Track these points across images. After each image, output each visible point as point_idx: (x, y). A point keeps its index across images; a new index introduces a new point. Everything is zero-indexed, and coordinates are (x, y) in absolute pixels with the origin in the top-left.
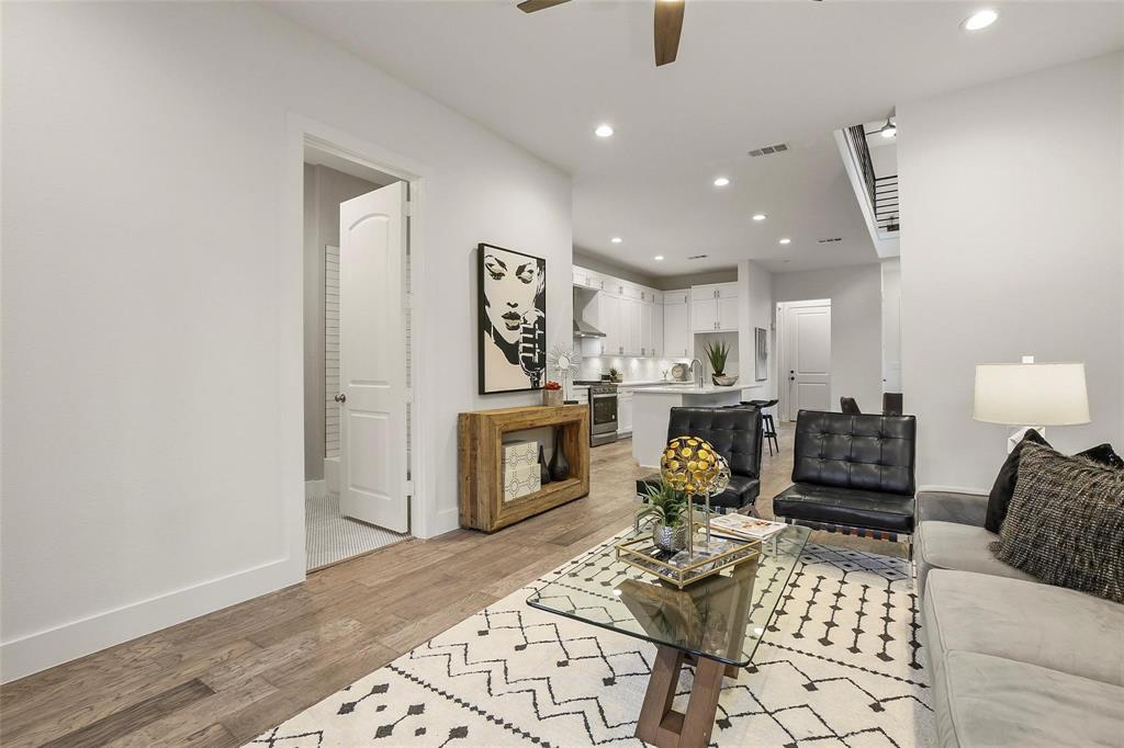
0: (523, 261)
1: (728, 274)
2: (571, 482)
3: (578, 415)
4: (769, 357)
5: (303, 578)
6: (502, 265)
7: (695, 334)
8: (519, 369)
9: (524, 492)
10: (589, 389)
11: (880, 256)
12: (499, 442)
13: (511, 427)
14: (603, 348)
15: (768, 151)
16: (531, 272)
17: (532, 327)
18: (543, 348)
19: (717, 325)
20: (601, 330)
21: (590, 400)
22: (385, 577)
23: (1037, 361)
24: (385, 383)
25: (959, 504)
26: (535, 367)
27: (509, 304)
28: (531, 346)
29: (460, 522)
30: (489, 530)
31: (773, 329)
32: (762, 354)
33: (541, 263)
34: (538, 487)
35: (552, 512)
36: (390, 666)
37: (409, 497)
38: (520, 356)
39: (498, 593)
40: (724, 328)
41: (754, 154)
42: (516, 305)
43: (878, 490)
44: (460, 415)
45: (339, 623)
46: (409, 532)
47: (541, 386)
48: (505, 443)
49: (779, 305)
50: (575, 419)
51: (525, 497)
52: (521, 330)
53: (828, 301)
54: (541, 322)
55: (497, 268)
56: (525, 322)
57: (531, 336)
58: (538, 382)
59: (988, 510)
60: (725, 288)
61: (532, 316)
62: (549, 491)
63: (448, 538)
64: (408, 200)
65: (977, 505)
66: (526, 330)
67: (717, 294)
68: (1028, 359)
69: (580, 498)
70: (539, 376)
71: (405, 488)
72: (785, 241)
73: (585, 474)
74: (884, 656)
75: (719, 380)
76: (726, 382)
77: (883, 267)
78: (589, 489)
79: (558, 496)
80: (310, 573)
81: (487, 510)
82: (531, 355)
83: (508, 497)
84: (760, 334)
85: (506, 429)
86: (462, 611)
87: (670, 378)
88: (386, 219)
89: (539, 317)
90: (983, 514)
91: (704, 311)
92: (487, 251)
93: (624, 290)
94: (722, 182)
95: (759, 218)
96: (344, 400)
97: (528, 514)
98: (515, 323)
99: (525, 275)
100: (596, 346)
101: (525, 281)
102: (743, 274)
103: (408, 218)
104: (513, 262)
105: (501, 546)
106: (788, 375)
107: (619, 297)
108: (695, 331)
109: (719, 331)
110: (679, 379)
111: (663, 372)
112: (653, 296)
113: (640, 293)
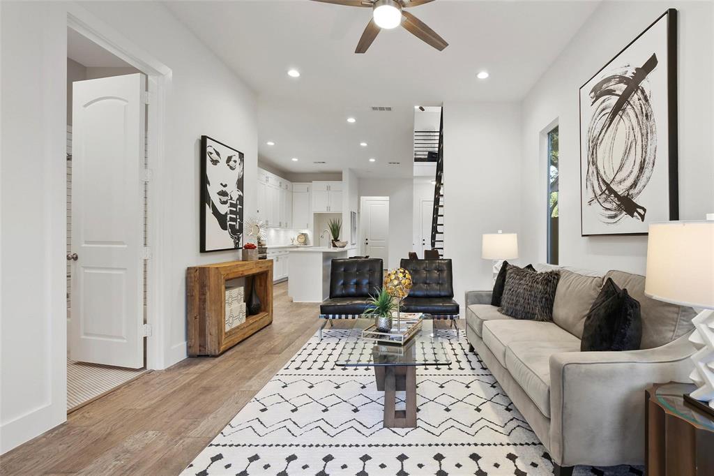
0: (231, 153)
1: (337, 176)
2: (262, 315)
3: (267, 267)
4: (357, 230)
5: (64, 419)
6: (218, 154)
7: (315, 214)
8: (226, 233)
9: (236, 323)
11: (414, 175)
12: (223, 287)
13: (231, 276)
15: (381, 109)
16: (235, 161)
17: (235, 202)
18: (242, 219)
19: (328, 208)
22: (151, 399)
23: (503, 232)
24: (122, 243)
25: (481, 296)
26: (236, 232)
27: (221, 184)
28: (235, 216)
29: (187, 352)
30: (217, 353)
31: (359, 213)
32: (354, 228)
33: (241, 155)
34: (244, 320)
35: (253, 337)
36: (211, 445)
37: (145, 338)
38: (228, 224)
39: (254, 388)
40: (333, 210)
41: (374, 109)
42: (225, 186)
43: (439, 297)
44: (189, 269)
45: (137, 436)
46: (145, 367)
47: (240, 246)
48: (227, 288)
49: (361, 198)
50: (265, 270)
51: (238, 328)
52: (228, 204)
53: (388, 198)
54: (241, 199)
55: (215, 156)
56: (231, 199)
57: (235, 209)
58: (238, 243)
59: (493, 297)
60: (333, 184)
61: (235, 194)
62: (251, 322)
63: (181, 365)
64: (147, 90)
65: (488, 295)
66: (232, 205)
67: (328, 188)
68: (500, 231)
69: (268, 325)
70: (239, 239)
71: (142, 331)
72: (372, 160)
73: (271, 309)
74: (461, 368)
75: (337, 244)
76: (341, 245)
77: (415, 181)
78: (272, 318)
79: (256, 325)
80: (69, 413)
81: (215, 339)
82: (235, 223)
83: (227, 328)
84: (353, 215)
85: (227, 278)
86: (237, 403)
87: (296, 243)
88: (126, 103)
89: (240, 196)
90: (490, 299)
91: (321, 198)
92: (209, 142)
93: (270, 180)
94: (351, 120)
95: (364, 144)
96: (76, 258)
97: (241, 339)
98: (224, 199)
99: (232, 163)
101: (231, 168)
102: (345, 176)
103: (147, 106)
104: (225, 153)
105: (232, 362)
106: (365, 241)
107: (266, 184)
108: (314, 212)
109: (330, 212)
110: (303, 244)
111: (291, 239)
112: (287, 186)
113: (279, 182)
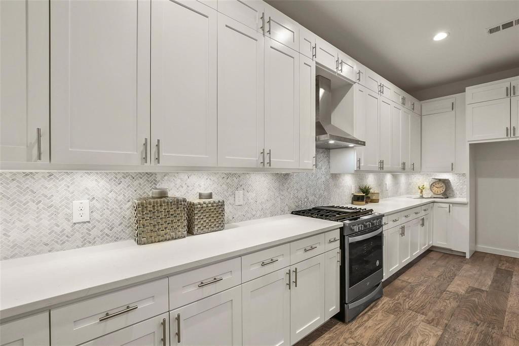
10: (342, 229)
14: (359, 161)
19: (510, 131)
20: (357, 135)
21: (342, 247)
87: (427, 194)
100: (350, 159)
107: (378, 97)
108: (469, 141)
109: (514, 139)
110: (441, 196)
111: (420, 189)
112: (413, 104)
113: (401, 97)
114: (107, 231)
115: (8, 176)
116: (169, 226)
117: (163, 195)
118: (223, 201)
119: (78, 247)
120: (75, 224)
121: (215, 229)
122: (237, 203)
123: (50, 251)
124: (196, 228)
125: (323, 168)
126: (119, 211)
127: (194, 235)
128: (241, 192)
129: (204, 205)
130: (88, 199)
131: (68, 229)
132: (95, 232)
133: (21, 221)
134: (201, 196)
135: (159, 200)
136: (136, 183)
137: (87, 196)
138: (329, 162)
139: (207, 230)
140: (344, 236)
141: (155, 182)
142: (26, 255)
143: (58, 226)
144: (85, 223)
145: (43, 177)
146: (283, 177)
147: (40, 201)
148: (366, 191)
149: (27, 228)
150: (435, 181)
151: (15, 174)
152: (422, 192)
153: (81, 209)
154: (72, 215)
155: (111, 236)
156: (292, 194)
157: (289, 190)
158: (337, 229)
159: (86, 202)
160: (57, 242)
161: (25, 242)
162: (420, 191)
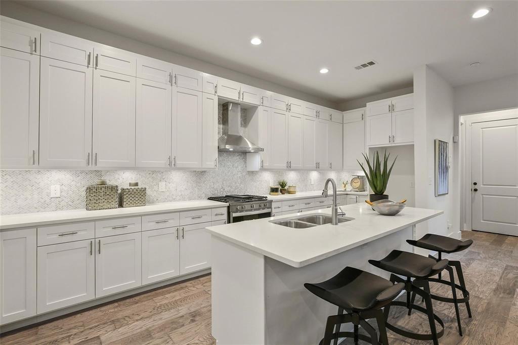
4: (450, 171)
7: (371, 148)
10: (229, 207)
19: (392, 138)
21: (229, 219)
31: (455, 141)
32: (442, 168)
40: (399, 141)
49: (462, 119)
60: (399, 101)
84: (440, 148)
87: (349, 189)
91: (379, 126)
93: (293, 108)
100: (257, 160)
102: (420, 86)
106: (470, 186)
107: (287, 113)
108: (369, 146)
109: (394, 145)
110: (357, 190)
111: (343, 183)
112: (331, 115)
113: (315, 111)
114: (70, 203)
115: (17, 172)
116: (106, 201)
117: (103, 183)
118: (145, 189)
119: (53, 211)
120: (52, 198)
121: (138, 205)
122: (160, 190)
123: (38, 212)
124: (125, 203)
125: (240, 167)
126: (78, 192)
127: (123, 207)
128: (164, 183)
129: (131, 190)
130: (59, 185)
131: (48, 201)
132: (63, 203)
133: (23, 195)
134: (130, 185)
135: (100, 186)
136: (88, 176)
137: (59, 183)
138: (245, 163)
139: (133, 205)
140: (230, 212)
141: (101, 176)
142: (25, 213)
143: (42, 199)
144: (57, 198)
145: (35, 173)
146: (200, 174)
147: (33, 185)
148: (283, 185)
149: (26, 199)
150: (354, 177)
151: (21, 171)
152: (345, 186)
153: (55, 190)
154: (50, 193)
155: (72, 206)
156: (208, 185)
157: (205, 183)
158: (225, 207)
159: (58, 187)
160: (41, 207)
161: (25, 206)
162: (343, 185)
